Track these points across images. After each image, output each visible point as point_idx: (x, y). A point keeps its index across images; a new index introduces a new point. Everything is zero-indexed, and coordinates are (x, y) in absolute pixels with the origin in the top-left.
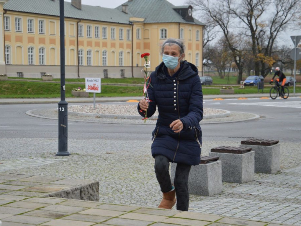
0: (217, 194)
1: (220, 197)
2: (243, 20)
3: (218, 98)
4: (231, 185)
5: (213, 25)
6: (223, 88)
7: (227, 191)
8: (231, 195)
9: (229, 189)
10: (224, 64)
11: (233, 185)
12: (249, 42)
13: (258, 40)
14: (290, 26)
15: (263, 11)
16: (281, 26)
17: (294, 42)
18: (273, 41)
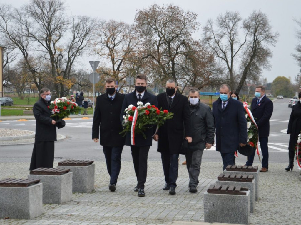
0: (38, 216)
1: (41, 219)
2: (42, 44)
3: (22, 119)
4: (51, 206)
5: (12, 47)
6: (26, 109)
7: (47, 213)
8: (52, 216)
9: (49, 211)
10: (24, 86)
11: (53, 206)
12: (48, 65)
13: (57, 64)
14: (86, 52)
15: (60, 36)
16: (77, 51)
17: (92, 67)
18: (71, 64)
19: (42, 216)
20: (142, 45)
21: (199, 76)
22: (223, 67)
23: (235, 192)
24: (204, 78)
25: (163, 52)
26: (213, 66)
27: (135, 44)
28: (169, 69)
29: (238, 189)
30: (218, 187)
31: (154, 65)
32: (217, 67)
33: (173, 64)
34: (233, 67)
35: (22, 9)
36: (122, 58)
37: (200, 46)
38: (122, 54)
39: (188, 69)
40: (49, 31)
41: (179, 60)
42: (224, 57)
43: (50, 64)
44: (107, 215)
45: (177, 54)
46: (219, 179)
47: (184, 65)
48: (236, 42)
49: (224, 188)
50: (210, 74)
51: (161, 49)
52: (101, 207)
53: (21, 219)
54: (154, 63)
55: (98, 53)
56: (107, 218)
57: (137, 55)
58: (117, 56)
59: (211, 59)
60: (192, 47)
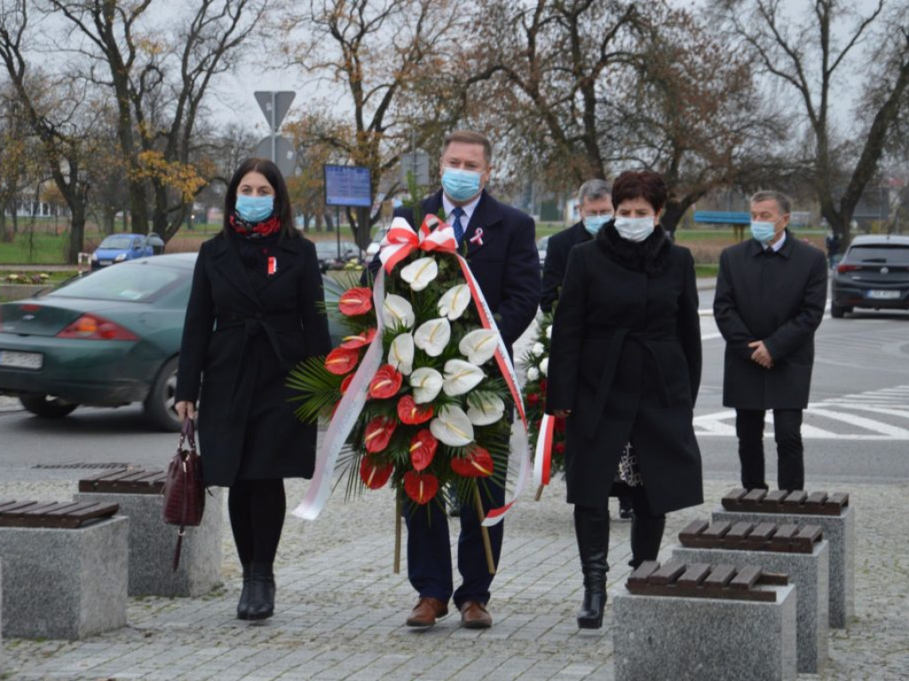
2: (78, 22)
6: (10, 280)
7: (21, 674)
10: (13, 188)
11: (47, 646)
12: (106, 109)
13: (137, 102)
14: (251, 54)
16: (218, 53)
17: (268, 115)
18: (193, 105)
25: (551, 57)
31: (514, 105)
36: (391, 81)
38: (392, 62)
55: (299, 61)
57: (448, 67)
58: (374, 72)
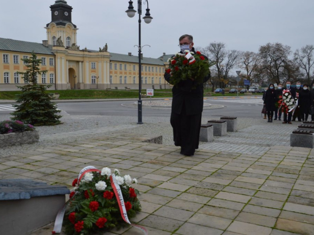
4: (217, 137)
8: (217, 141)
9: (216, 139)
12: (217, 74)
13: (221, 73)
14: (235, 67)
15: (223, 60)
16: (230, 66)
17: (237, 74)
18: (227, 73)
19: (213, 141)
20: (262, 62)
21: (291, 77)
22: (304, 73)
23: (306, 133)
24: (294, 78)
25: (273, 66)
26: (299, 72)
27: (258, 62)
28: (276, 74)
29: (308, 132)
30: (298, 131)
31: (268, 72)
32: (301, 73)
33: (278, 71)
34: (310, 73)
35: (206, 48)
36: (252, 69)
37: (292, 63)
38: (252, 67)
39: (286, 74)
40: (218, 58)
41: (281, 69)
42: (305, 68)
43: (217, 73)
44: (242, 142)
45: (280, 66)
46: (299, 127)
47: (283, 72)
48: (312, 60)
49: (301, 131)
50: (297, 76)
51: (272, 64)
52: (240, 138)
53: (204, 141)
54: (268, 71)
55: (240, 67)
56: (243, 143)
57: (259, 67)
58: (250, 68)
59: (298, 69)
60: (288, 63)
